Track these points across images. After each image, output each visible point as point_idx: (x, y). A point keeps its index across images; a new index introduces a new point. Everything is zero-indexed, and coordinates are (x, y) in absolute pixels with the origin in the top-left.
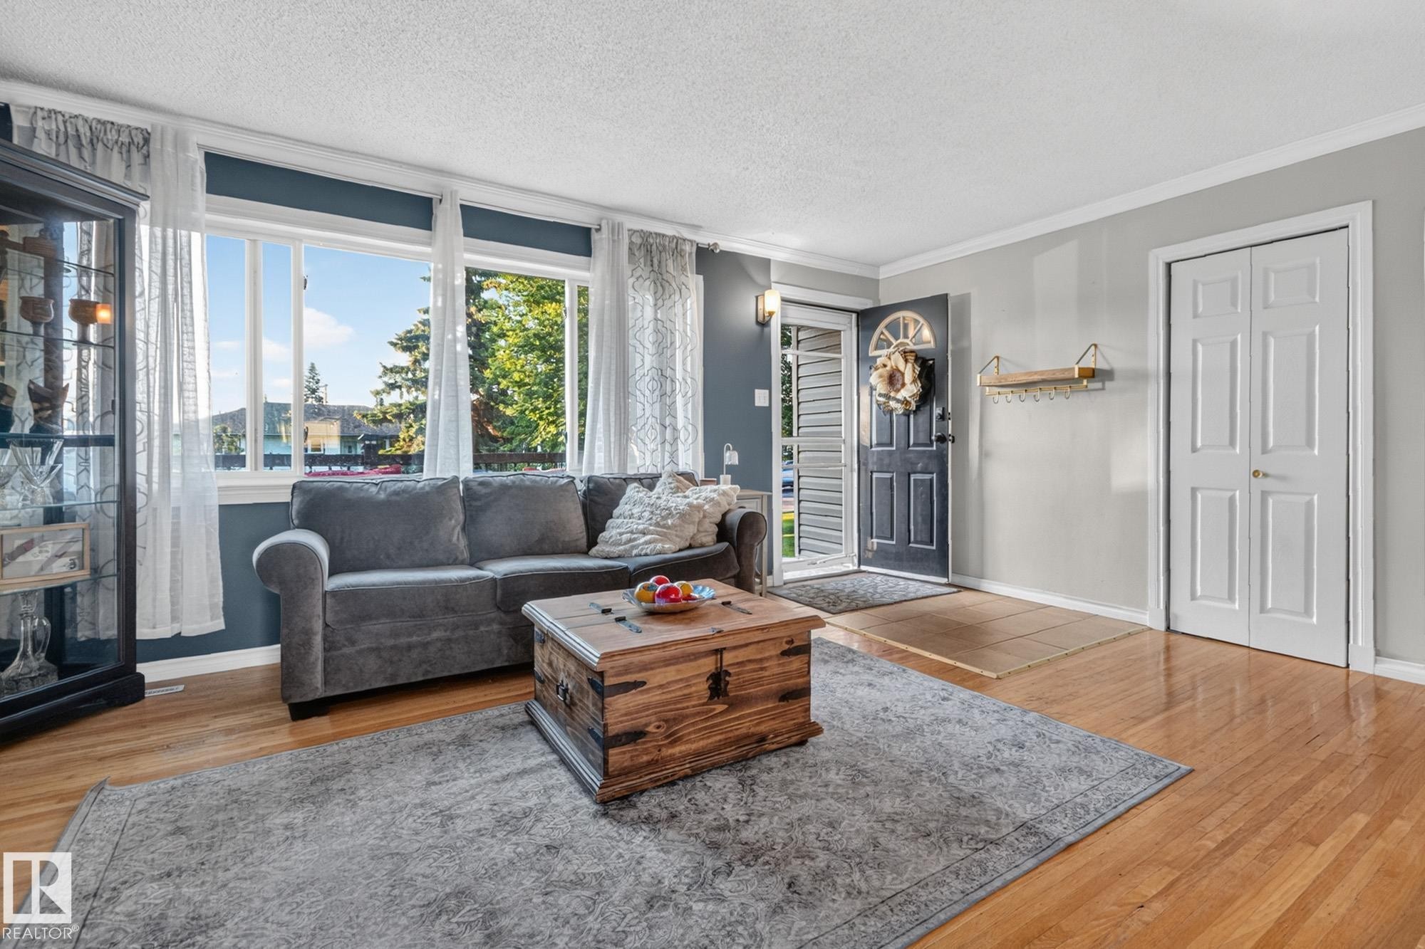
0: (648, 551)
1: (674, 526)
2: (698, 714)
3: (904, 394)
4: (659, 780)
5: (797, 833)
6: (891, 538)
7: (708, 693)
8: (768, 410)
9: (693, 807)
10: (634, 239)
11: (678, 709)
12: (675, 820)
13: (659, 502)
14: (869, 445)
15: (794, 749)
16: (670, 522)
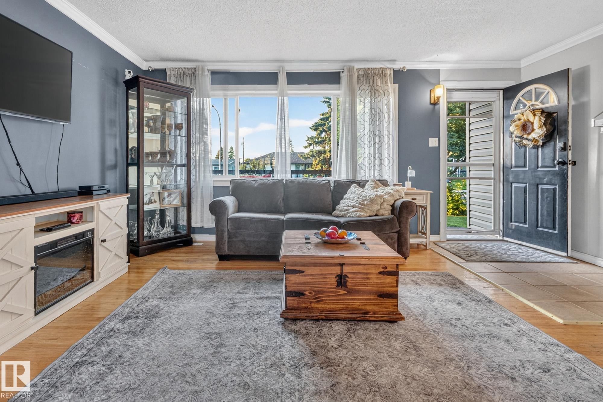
0: (353, 215)
1: (367, 205)
2: (331, 292)
3: (533, 135)
4: (313, 317)
5: (355, 364)
6: (525, 223)
7: (336, 284)
8: (438, 148)
9: (318, 333)
10: (360, 73)
11: (320, 288)
12: (307, 336)
13: (363, 193)
14: (510, 167)
15: (386, 323)
16: (365, 202)
